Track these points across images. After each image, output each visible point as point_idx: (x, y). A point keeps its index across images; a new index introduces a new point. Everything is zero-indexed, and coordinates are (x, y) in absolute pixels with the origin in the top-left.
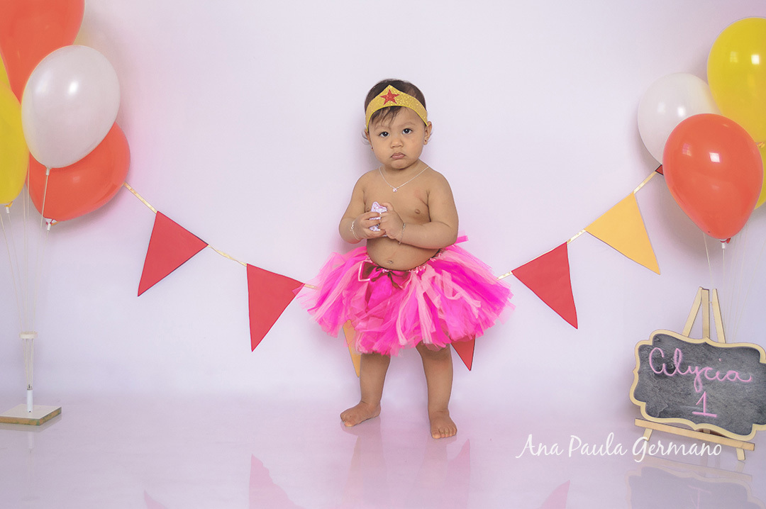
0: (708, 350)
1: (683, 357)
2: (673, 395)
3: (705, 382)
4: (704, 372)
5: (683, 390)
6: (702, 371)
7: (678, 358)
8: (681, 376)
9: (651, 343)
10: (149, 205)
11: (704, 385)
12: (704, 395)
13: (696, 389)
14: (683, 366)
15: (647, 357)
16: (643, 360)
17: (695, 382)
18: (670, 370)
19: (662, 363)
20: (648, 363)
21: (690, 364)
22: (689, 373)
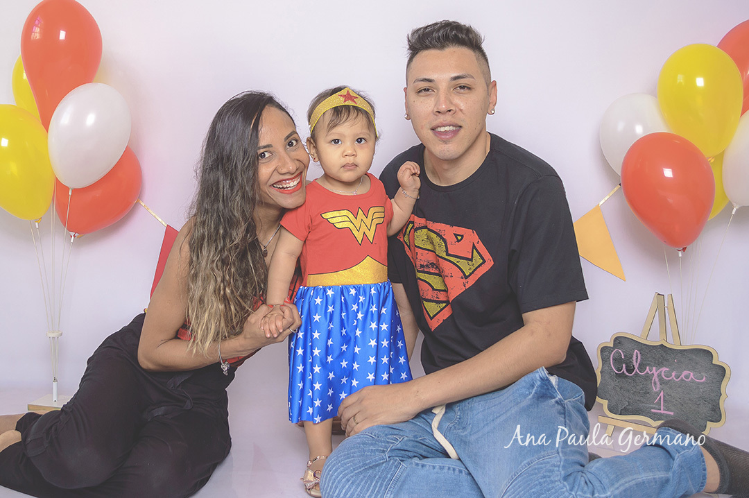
0: (665, 352)
1: (641, 358)
2: (633, 394)
3: (662, 382)
4: (661, 372)
5: (642, 389)
6: (659, 371)
7: (637, 359)
8: (640, 376)
9: (611, 345)
11: (661, 384)
12: (662, 394)
13: (654, 388)
14: (642, 367)
15: (609, 358)
16: (605, 360)
17: (653, 382)
18: (630, 370)
19: (622, 364)
20: (610, 363)
21: (649, 365)
22: (647, 373)
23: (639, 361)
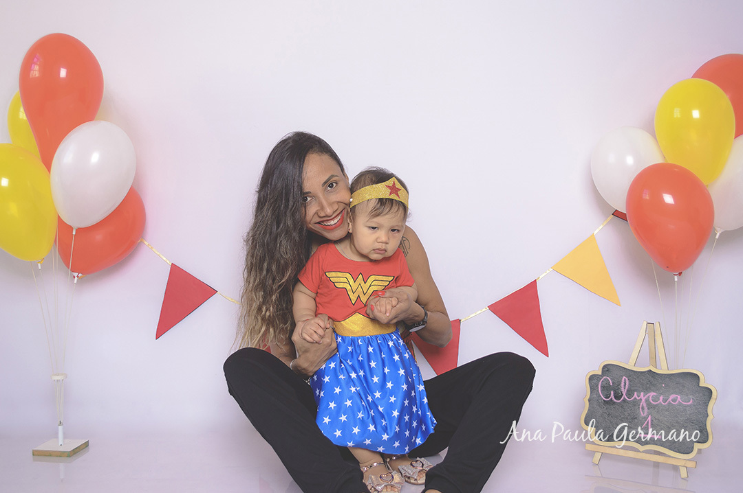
0: (652, 377)
1: (629, 384)
2: (621, 420)
3: (650, 406)
4: (649, 397)
5: (629, 415)
6: (647, 396)
7: (625, 385)
8: (628, 402)
9: (600, 374)
10: (165, 259)
11: (648, 409)
12: (649, 418)
13: (642, 413)
14: (630, 393)
15: (597, 386)
16: (593, 388)
17: (641, 407)
18: (618, 397)
19: (610, 391)
20: (598, 391)
21: (636, 391)
22: (635, 399)
23: (627, 387)
